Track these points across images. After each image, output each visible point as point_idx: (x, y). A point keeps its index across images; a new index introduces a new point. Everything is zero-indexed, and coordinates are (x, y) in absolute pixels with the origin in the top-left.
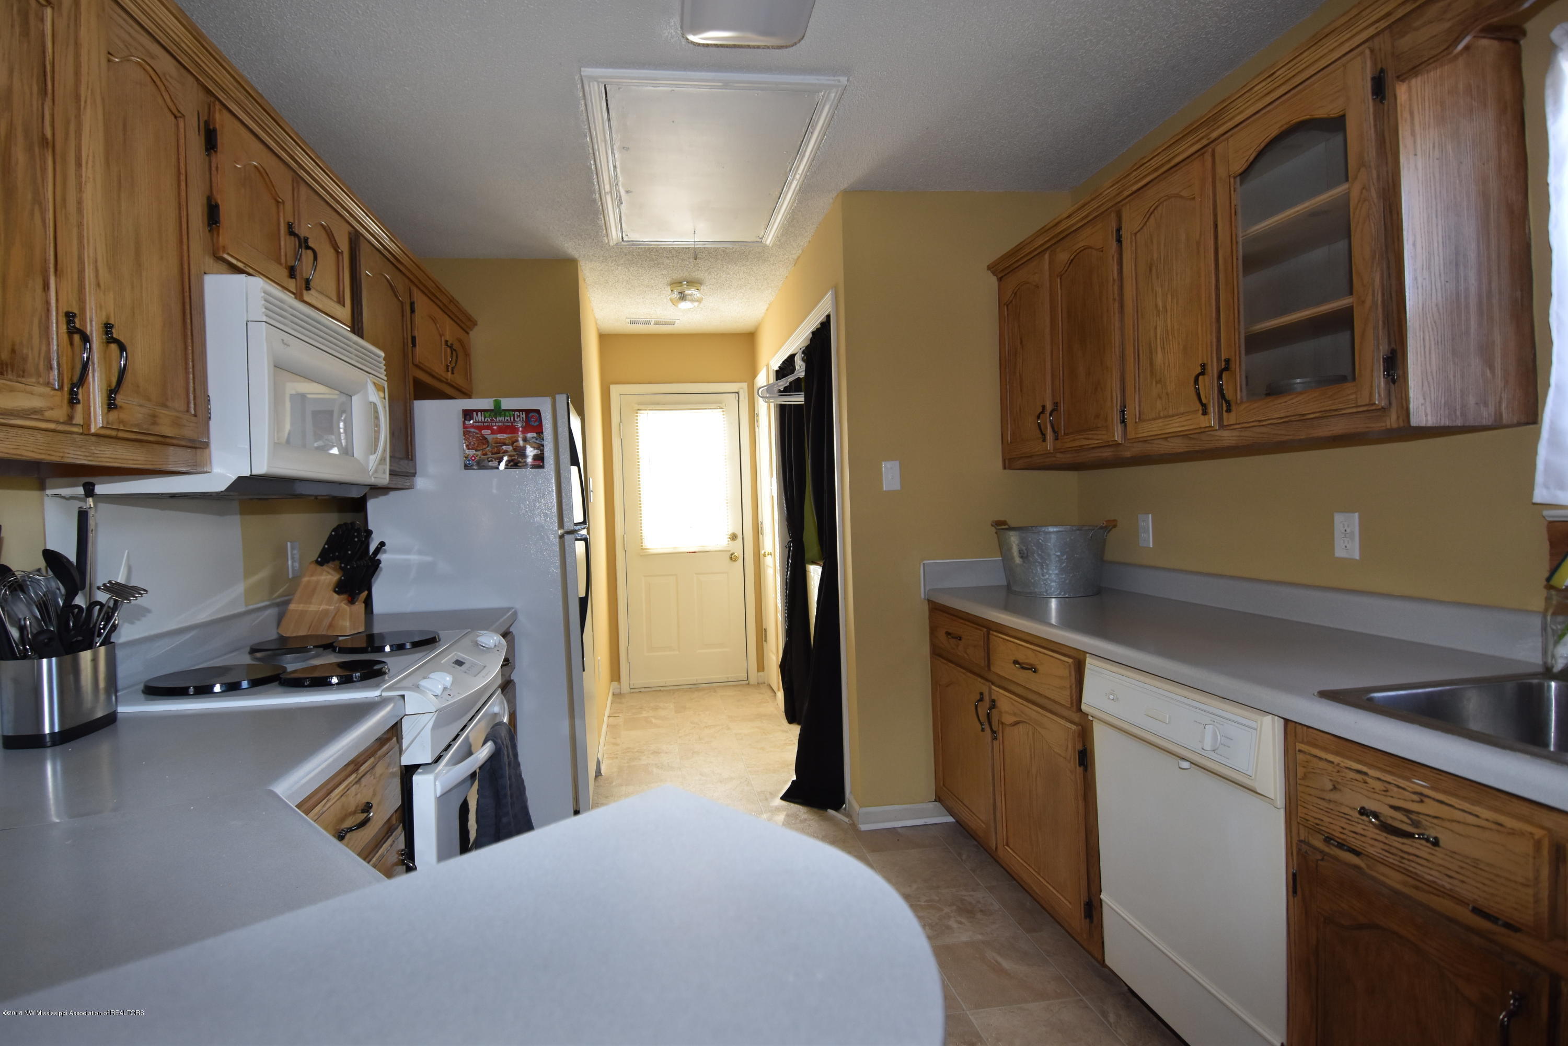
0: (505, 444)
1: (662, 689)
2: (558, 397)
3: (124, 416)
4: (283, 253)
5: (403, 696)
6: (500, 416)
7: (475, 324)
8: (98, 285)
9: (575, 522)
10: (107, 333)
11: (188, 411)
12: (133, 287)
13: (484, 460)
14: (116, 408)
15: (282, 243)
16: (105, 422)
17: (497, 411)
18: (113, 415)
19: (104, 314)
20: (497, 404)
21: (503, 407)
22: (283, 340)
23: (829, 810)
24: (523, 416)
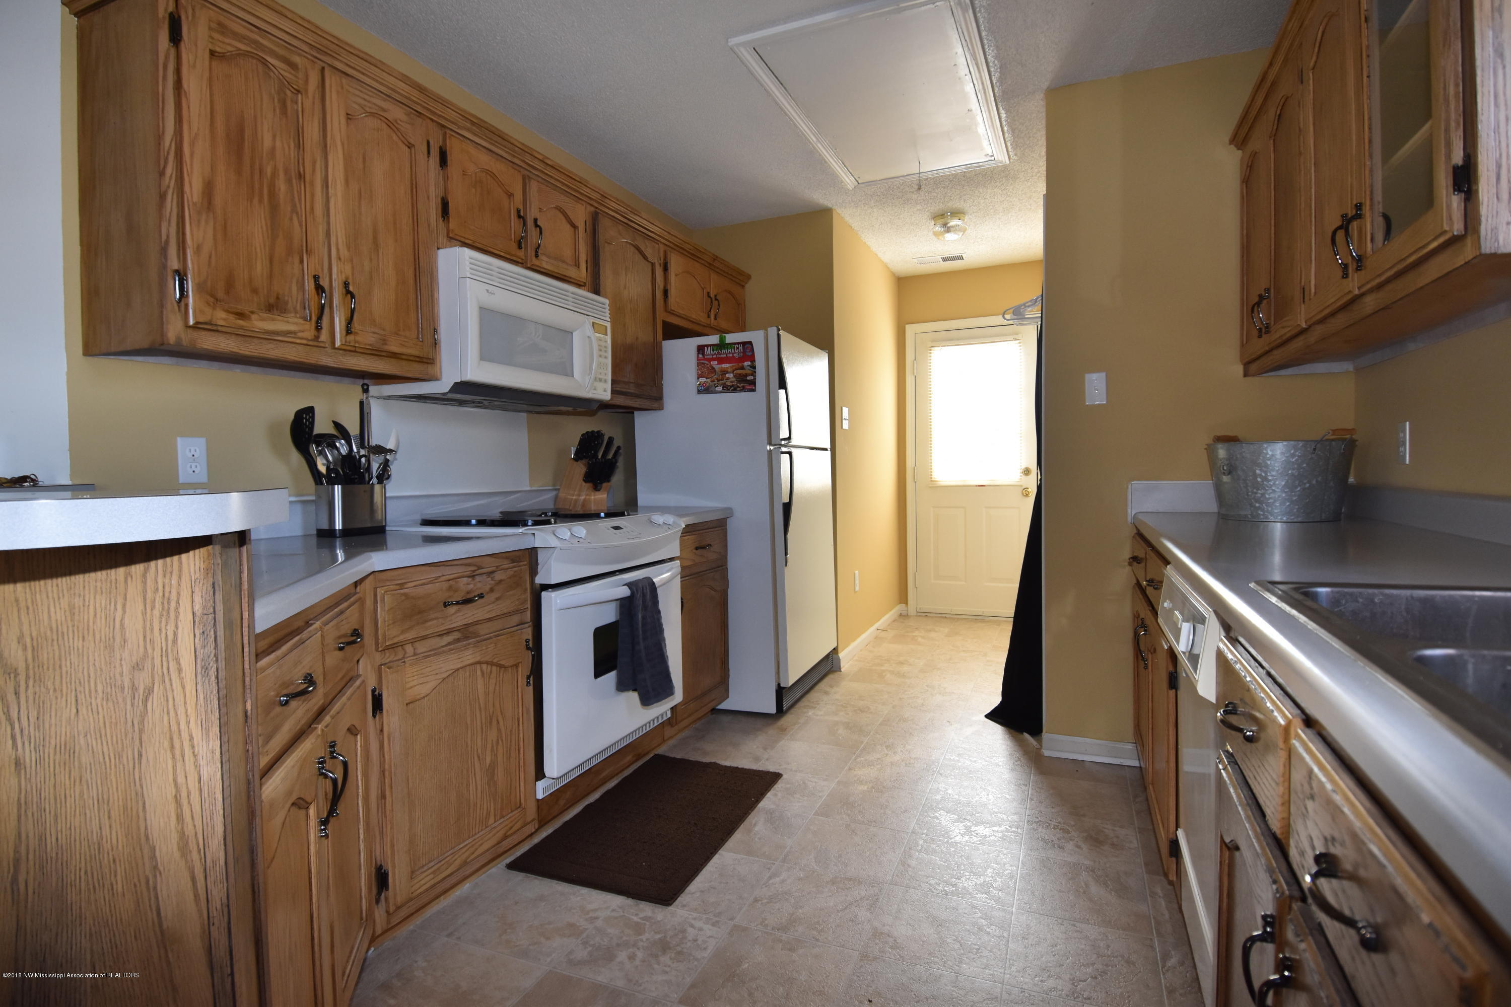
0: (728, 373)
1: (947, 616)
2: (769, 329)
3: (358, 338)
4: (513, 232)
5: (534, 534)
6: (724, 349)
7: (749, 277)
8: (340, 259)
9: (781, 437)
10: (345, 288)
11: (418, 338)
12: (371, 260)
13: (712, 386)
14: (351, 333)
15: (513, 224)
16: (344, 341)
17: (722, 345)
18: (351, 338)
19: (344, 276)
20: (722, 339)
21: (727, 341)
22: (487, 290)
23: (1025, 734)
24: (741, 348)
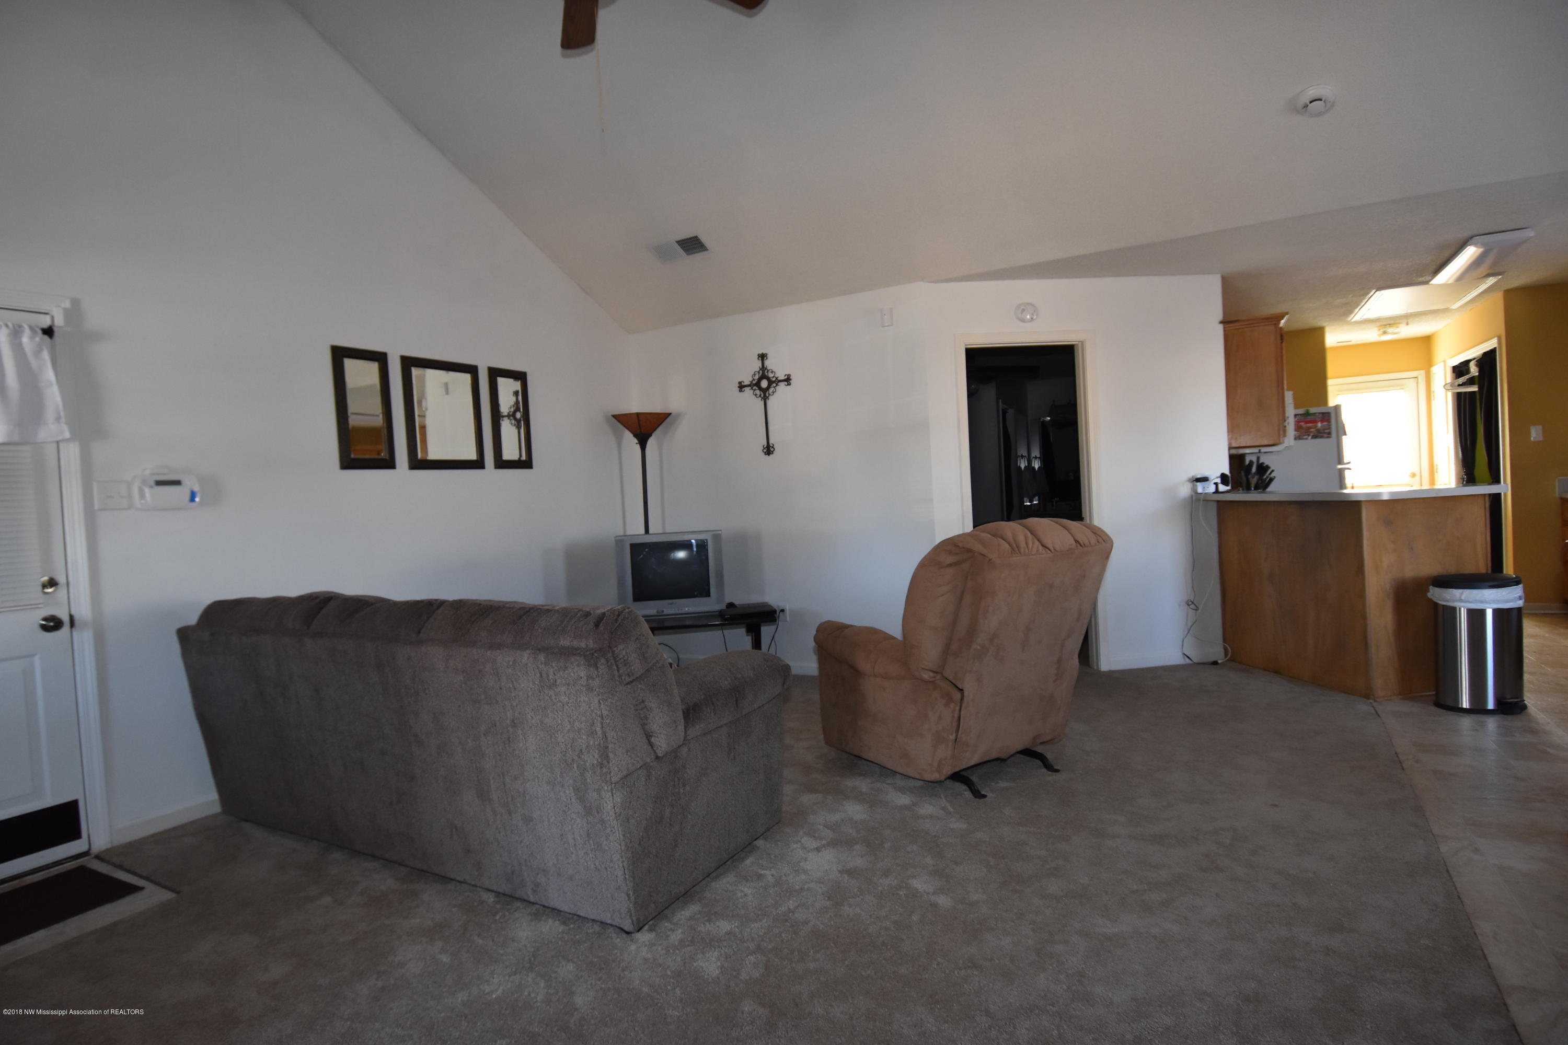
6: (1309, 416)
13: (1301, 436)
17: (1307, 414)
20: (1307, 411)
21: (1310, 412)
24: (1321, 415)
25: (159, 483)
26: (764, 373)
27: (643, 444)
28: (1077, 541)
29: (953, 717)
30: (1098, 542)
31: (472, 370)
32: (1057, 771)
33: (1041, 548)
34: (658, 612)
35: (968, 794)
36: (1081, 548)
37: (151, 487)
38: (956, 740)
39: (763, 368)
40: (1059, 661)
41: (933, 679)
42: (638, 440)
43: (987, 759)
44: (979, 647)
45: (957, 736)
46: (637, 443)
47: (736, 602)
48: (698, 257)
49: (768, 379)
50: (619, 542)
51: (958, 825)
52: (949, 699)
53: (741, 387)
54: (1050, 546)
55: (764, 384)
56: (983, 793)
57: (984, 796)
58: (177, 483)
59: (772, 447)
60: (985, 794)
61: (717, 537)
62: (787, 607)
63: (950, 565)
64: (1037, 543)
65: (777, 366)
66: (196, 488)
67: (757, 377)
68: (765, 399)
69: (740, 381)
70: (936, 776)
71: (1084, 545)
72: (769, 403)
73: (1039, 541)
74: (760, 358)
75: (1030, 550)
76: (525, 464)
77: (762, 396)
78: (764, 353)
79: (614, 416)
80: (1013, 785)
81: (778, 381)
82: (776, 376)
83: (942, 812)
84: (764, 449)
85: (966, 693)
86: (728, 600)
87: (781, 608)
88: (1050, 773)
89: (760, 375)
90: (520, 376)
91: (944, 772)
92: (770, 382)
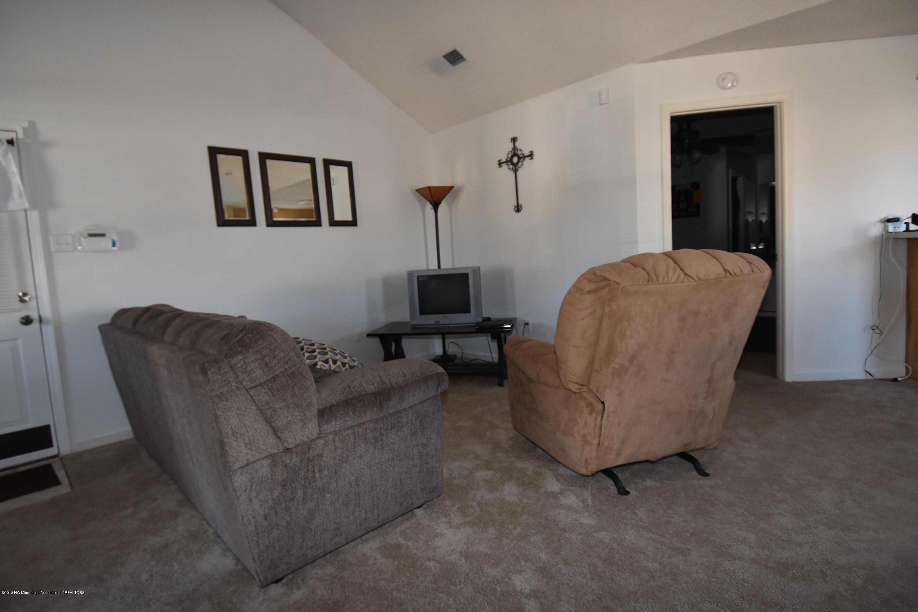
25: (91, 235)
26: (515, 152)
27: (436, 207)
28: (725, 270)
29: (595, 425)
30: (753, 271)
31: (311, 161)
32: (707, 475)
33: (682, 276)
34: (436, 322)
35: (613, 489)
36: (731, 277)
37: (85, 237)
38: (599, 444)
39: (515, 148)
40: (710, 381)
41: (579, 391)
42: (433, 207)
43: (633, 460)
44: (617, 366)
45: (599, 441)
46: (431, 208)
47: (492, 317)
48: (460, 66)
49: (518, 156)
50: (410, 274)
51: (588, 520)
52: (592, 410)
53: (500, 164)
54: (693, 275)
55: (515, 160)
56: (627, 489)
57: (627, 493)
58: (103, 235)
59: (521, 207)
60: (629, 491)
61: (477, 271)
62: (530, 322)
63: (589, 292)
64: (678, 271)
65: (524, 147)
66: (115, 238)
67: (510, 155)
68: (516, 171)
69: (499, 159)
70: (584, 471)
71: (735, 274)
72: (519, 173)
73: (681, 269)
74: (513, 141)
75: (670, 279)
76: (353, 223)
77: (514, 169)
78: (515, 136)
79: (418, 190)
80: (658, 485)
81: (524, 157)
82: (523, 153)
83: (581, 504)
84: (515, 208)
85: (607, 406)
86: (486, 315)
87: (526, 322)
88: (699, 476)
89: (513, 153)
90: (348, 165)
91: (590, 468)
92: (519, 158)
